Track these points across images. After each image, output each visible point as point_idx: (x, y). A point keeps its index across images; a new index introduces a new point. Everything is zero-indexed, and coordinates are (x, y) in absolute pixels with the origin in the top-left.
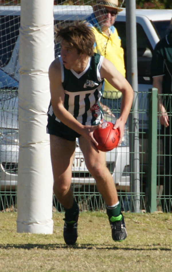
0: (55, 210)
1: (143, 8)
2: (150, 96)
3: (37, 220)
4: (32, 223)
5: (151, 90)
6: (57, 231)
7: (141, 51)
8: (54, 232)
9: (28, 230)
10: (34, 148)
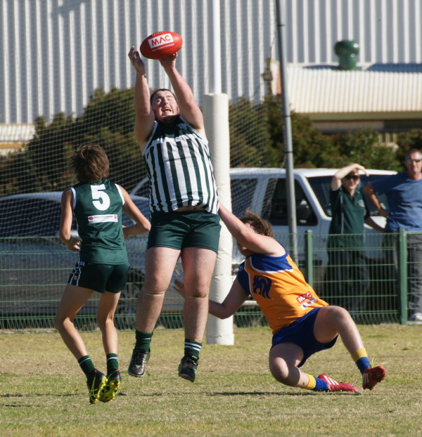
0: (236, 326)
1: (299, 167)
2: (306, 237)
3: (221, 334)
4: (217, 337)
5: (306, 232)
6: (237, 343)
7: (298, 201)
8: (235, 343)
9: (215, 342)
10: (217, 279)
